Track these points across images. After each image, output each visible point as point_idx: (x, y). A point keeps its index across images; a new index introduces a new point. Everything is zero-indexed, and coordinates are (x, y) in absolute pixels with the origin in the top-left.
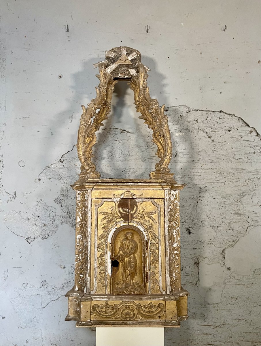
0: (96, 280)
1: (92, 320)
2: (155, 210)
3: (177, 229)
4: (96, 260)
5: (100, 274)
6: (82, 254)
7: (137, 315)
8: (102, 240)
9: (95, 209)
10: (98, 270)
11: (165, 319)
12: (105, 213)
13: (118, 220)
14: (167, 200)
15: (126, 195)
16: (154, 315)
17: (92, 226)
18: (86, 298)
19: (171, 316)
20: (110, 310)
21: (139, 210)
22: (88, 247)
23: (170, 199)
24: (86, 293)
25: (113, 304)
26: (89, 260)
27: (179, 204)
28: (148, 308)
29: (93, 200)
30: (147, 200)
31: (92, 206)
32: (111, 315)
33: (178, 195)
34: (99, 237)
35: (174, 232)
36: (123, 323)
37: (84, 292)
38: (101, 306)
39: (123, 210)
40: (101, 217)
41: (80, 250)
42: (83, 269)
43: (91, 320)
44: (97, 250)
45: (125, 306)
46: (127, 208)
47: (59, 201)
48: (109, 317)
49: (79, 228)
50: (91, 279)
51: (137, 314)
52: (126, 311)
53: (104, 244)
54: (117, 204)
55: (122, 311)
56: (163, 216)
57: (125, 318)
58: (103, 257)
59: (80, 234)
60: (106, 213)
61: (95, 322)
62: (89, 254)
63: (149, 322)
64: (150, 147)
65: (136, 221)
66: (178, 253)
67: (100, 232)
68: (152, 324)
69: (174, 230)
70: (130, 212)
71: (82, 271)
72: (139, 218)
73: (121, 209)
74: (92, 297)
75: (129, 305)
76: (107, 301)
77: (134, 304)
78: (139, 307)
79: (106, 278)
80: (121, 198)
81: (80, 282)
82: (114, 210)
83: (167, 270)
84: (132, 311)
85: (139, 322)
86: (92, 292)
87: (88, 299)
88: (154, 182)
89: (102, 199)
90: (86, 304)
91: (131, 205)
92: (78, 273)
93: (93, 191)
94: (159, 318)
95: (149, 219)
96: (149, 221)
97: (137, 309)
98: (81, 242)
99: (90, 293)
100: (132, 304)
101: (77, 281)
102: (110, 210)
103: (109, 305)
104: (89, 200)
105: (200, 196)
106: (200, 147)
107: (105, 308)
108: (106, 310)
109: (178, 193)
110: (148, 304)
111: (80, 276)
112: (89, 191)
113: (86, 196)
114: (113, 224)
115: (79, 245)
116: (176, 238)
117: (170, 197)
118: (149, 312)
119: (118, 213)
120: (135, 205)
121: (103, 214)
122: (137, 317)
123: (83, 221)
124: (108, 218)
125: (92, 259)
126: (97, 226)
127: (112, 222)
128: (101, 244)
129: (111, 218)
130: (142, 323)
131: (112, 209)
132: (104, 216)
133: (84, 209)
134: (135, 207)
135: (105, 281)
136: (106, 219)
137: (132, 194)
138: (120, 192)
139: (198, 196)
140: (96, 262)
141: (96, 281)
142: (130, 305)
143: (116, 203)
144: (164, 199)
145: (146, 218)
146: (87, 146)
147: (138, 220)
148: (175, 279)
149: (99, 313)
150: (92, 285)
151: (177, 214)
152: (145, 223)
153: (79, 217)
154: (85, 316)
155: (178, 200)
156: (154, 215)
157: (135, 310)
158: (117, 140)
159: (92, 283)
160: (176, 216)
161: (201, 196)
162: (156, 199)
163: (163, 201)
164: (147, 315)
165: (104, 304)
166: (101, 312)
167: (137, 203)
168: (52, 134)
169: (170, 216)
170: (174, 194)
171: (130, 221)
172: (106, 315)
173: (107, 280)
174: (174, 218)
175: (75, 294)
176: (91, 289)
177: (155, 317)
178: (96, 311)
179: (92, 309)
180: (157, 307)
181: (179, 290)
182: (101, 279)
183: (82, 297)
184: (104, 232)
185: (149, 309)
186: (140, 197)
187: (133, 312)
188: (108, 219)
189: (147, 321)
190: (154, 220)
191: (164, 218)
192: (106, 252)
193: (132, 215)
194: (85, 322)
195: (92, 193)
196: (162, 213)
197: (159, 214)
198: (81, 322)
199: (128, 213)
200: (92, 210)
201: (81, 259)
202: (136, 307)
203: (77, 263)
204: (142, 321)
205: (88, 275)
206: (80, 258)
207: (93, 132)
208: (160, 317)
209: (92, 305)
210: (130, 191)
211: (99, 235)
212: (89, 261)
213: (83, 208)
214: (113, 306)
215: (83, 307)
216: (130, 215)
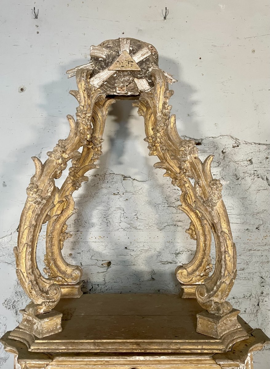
47: (12, 303)
64: (172, 205)
105: (262, 293)
106: (257, 205)
139: (259, 293)
146: (56, 219)
158: (116, 192)
161: (265, 293)
168: (5, 185)
207: (67, 194)
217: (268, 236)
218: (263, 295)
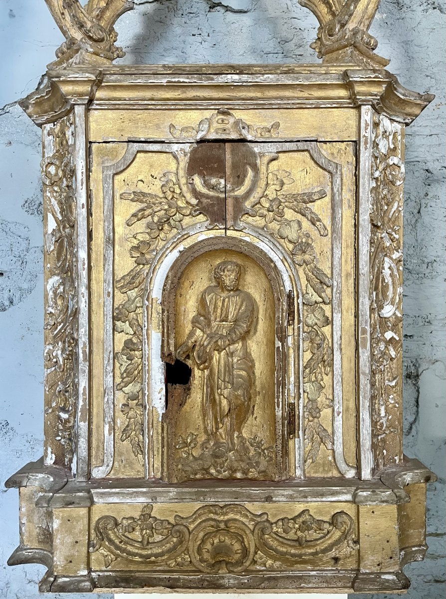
0: (113, 429)
1: (95, 571)
2: (321, 183)
3: (396, 255)
4: (111, 361)
5: (126, 409)
6: (64, 342)
7: (256, 553)
8: (133, 293)
9: (105, 180)
10: (119, 395)
11: (355, 566)
12: (139, 196)
13: (187, 221)
14: (366, 143)
15: (215, 125)
16: (316, 553)
17: (93, 243)
18: (70, 497)
19: (377, 558)
20: (158, 538)
21: (263, 186)
22: (81, 316)
23: (376, 145)
24: (75, 475)
25: (171, 516)
26: (85, 360)
27: (403, 169)
28: (294, 531)
29: (94, 146)
30: (292, 146)
31: (93, 169)
32: (162, 554)
33: (399, 138)
34: (119, 281)
35: (386, 266)
36: (206, 583)
37: (70, 469)
38: (125, 522)
39: (206, 184)
40: (125, 210)
41: (59, 328)
42: (67, 394)
43: (90, 571)
44: (114, 325)
45: (213, 523)
46: (221, 178)
47: (36, 206)
48: (154, 562)
49: (55, 252)
50: (94, 427)
51: (256, 548)
52: (216, 541)
53: (137, 307)
54: (184, 161)
55: (203, 541)
56: (350, 207)
57: (213, 565)
58: (136, 352)
59: (58, 275)
60: (144, 194)
61: (107, 576)
62: (83, 339)
63: (300, 578)
64: (291, 55)
65: (253, 226)
66: (397, 339)
67: (125, 264)
68: (310, 585)
69: (386, 259)
70: (230, 191)
71: (66, 398)
72: (265, 212)
73: (198, 181)
74: (93, 491)
75: (226, 518)
76: (149, 507)
77: (247, 516)
78: (263, 526)
79: (146, 424)
80: (199, 137)
81: (59, 436)
82: (171, 184)
83: (364, 397)
84: (240, 539)
85: (264, 580)
86: (98, 473)
87: (77, 501)
88: (324, 72)
89: (129, 142)
90: (69, 516)
91: (235, 166)
92: (54, 404)
93: (94, 115)
94: (333, 562)
95: (299, 217)
96: (299, 224)
97: (256, 531)
98: (59, 302)
99: (89, 473)
100: (238, 517)
101: (50, 432)
102: (158, 183)
103: (155, 519)
104: (78, 143)
105: (427, 195)
107: (142, 530)
108: (143, 536)
109: (399, 132)
110: (297, 514)
111: (59, 418)
112: (79, 110)
113: (68, 133)
114: (171, 235)
115: (53, 311)
116: (391, 288)
117: (376, 137)
118: (300, 544)
119: (189, 196)
120: (249, 164)
121: (132, 200)
122: (254, 562)
123: (64, 227)
124: (152, 215)
125: (96, 358)
126: (111, 242)
127: (166, 227)
128: (127, 306)
129: (163, 212)
130: (272, 583)
131: (167, 182)
132: (138, 206)
133: (65, 183)
134: (250, 173)
135: (143, 435)
136: (143, 217)
137: (237, 123)
138: (194, 117)
139: (422, 195)
140: (110, 368)
141: (110, 434)
142: (229, 520)
143: (180, 159)
144: (356, 143)
145: (289, 214)
147: (260, 222)
148: (385, 426)
149: (117, 548)
150: (98, 447)
151: (396, 205)
152: (286, 232)
153: (53, 215)
154: (68, 556)
155: (400, 156)
156: (318, 202)
157: (250, 535)
159: (98, 440)
160: (393, 210)
162: (325, 142)
163: (351, 149)
164: (293, 555)
165: (137, 515)
166: (126, 543)
167: (256, 157)
169: (377, 206)
170: (389, 129)
171: (230, 223)
172: (144, 552)
173: (149, 431)
174: (386, 219)
175: (40, 476)
176: (93, 461)
177: (321, 560)
178: (111, 541)
179: (92, 531)
180: (326, 526)
181: (396, 461)
182: (128, 426)
183: (57, 491)
184: (139, 264)
185: (299, 533)
186: (267, 135)
187: (243, 542)
188: (153, 219)
189: (291, 574)
190: (319, 220)
191: (353, 213)
192: (144, 332)
193: (238, 201)
194: (67, 579)
195: (91, 119)
196: (347, 196)
197: (337, 198)
198: (56, 578)
199: (223, 196)
200: (92, 184)
201: (61, 359)
202: (252, 527)
203: (49, 371)
204: (273, 574)
205: (79, 414)
206: (57, 355)
208: (336, 560)
209: (95, 518)
210: (231, 111)
211: (120, 274)
212: (83, 366)
213: (64, 180)
214: (169, 523)
215: (61, 525)
216: (230, 202)
217: (443, 103)
218: (428, 197)
